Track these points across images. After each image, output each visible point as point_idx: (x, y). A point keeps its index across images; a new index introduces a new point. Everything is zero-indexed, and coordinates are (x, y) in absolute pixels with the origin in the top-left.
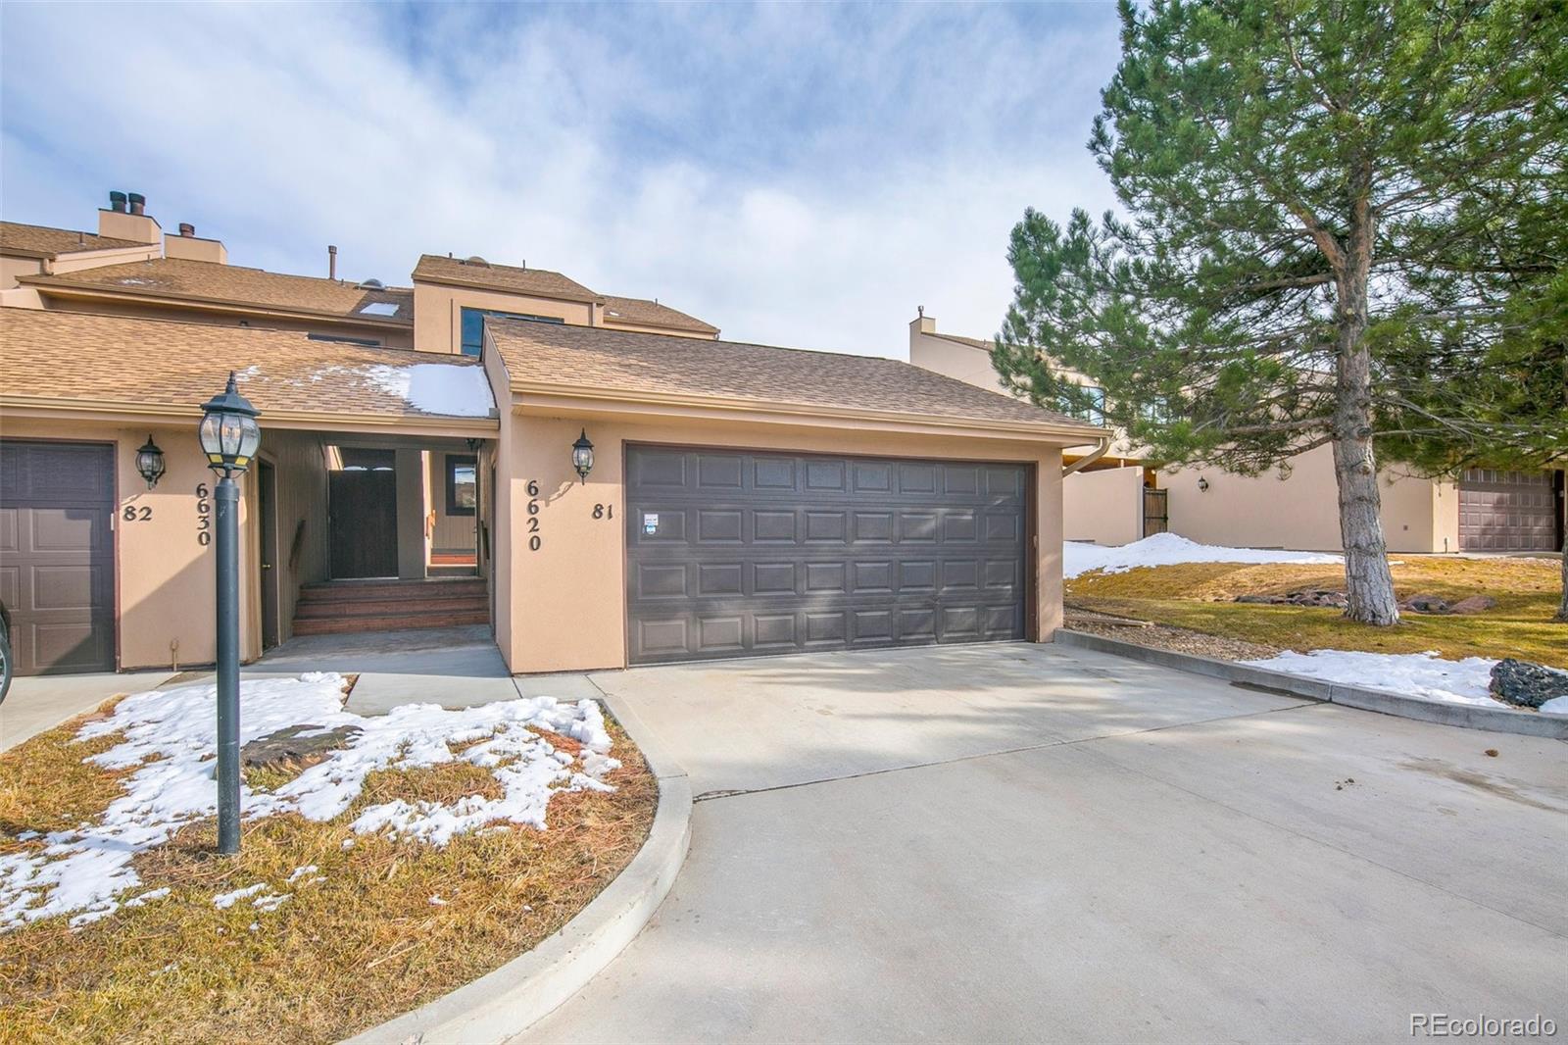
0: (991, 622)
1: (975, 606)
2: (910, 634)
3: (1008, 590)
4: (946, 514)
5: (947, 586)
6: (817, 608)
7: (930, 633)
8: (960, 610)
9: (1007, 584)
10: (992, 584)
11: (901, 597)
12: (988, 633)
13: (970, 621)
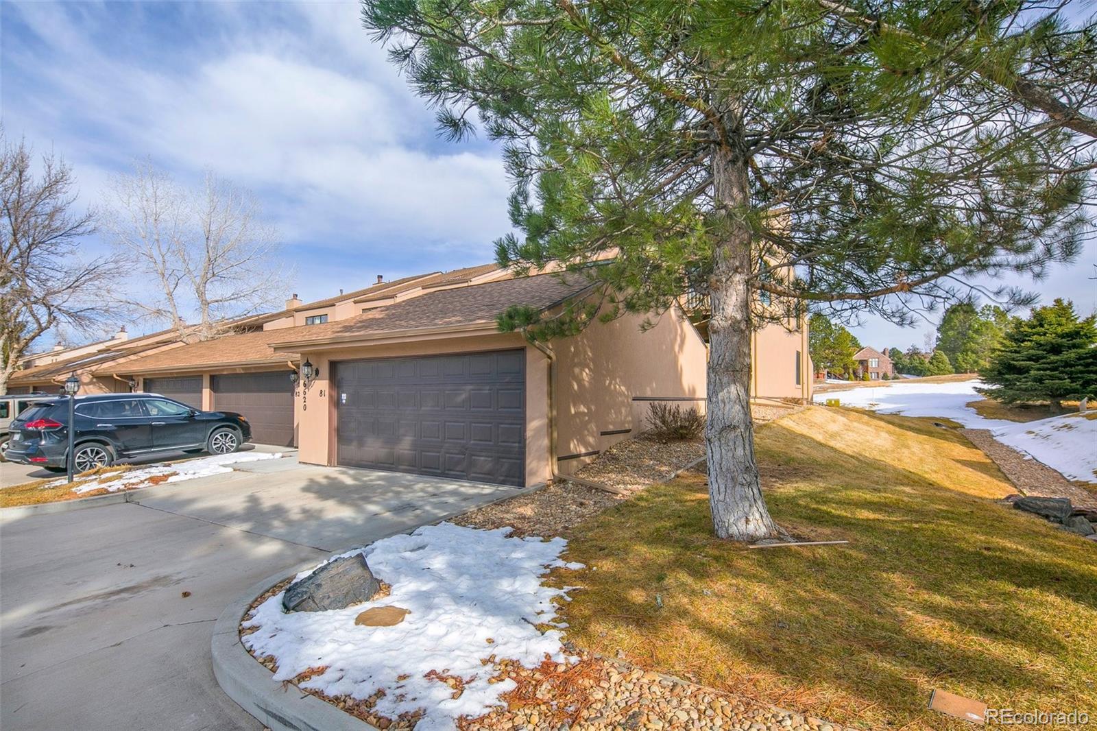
0: (503, 469)
1: (491, 457)
2: (451, 470)
3: (515, 447)
4: (473, 390)
5: (475, 440)
6: (405, 447)
7: (463, 471)
8: (482, 458)
9: (515, 442)
10: (504, 442)
11: (447, 445)
12: (502, 478)
13: (488, 466)
